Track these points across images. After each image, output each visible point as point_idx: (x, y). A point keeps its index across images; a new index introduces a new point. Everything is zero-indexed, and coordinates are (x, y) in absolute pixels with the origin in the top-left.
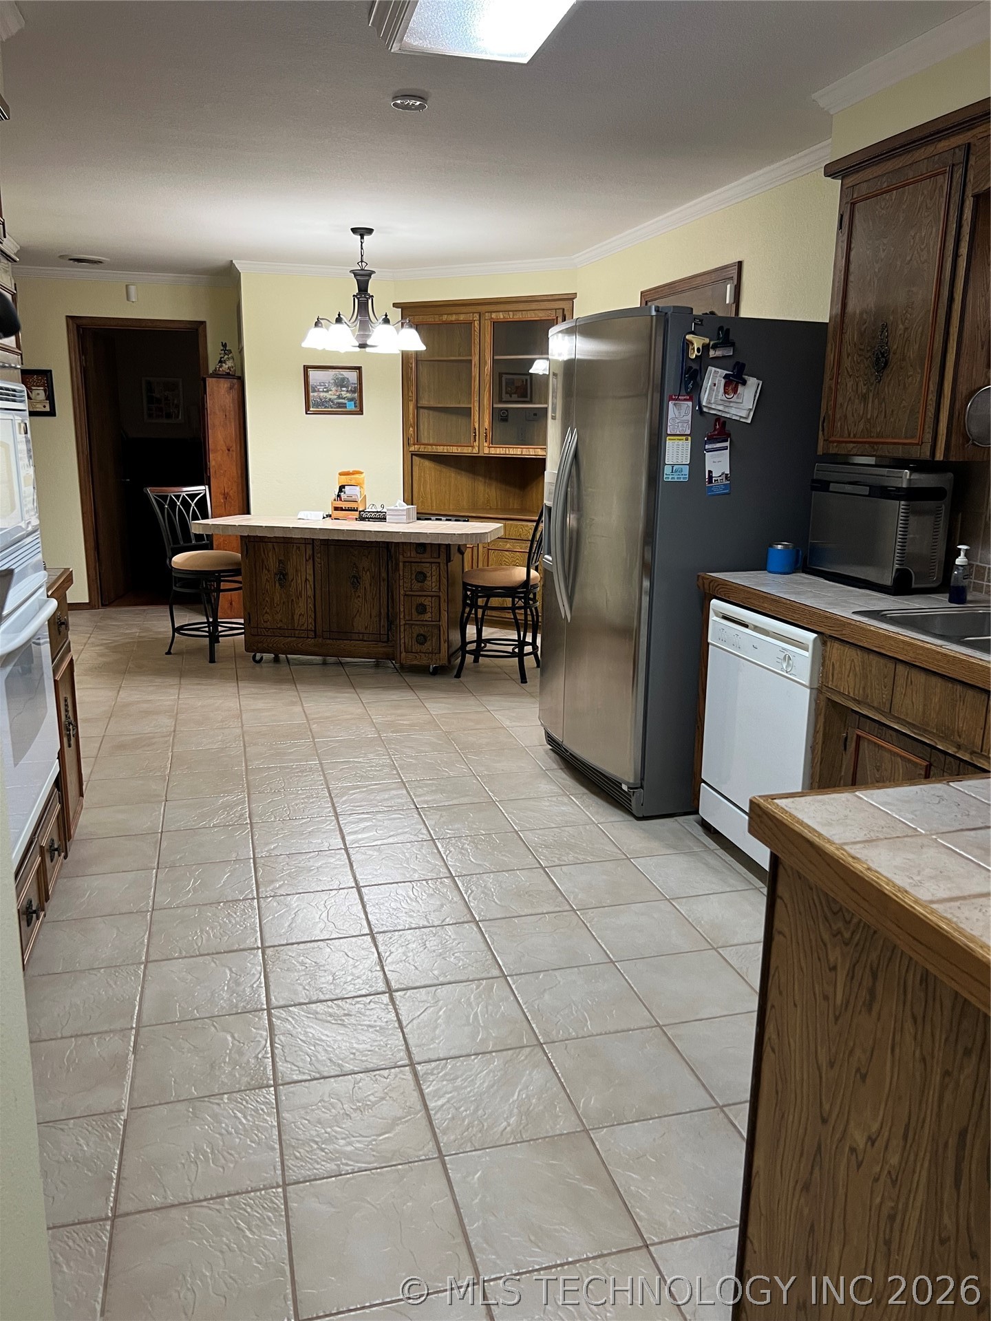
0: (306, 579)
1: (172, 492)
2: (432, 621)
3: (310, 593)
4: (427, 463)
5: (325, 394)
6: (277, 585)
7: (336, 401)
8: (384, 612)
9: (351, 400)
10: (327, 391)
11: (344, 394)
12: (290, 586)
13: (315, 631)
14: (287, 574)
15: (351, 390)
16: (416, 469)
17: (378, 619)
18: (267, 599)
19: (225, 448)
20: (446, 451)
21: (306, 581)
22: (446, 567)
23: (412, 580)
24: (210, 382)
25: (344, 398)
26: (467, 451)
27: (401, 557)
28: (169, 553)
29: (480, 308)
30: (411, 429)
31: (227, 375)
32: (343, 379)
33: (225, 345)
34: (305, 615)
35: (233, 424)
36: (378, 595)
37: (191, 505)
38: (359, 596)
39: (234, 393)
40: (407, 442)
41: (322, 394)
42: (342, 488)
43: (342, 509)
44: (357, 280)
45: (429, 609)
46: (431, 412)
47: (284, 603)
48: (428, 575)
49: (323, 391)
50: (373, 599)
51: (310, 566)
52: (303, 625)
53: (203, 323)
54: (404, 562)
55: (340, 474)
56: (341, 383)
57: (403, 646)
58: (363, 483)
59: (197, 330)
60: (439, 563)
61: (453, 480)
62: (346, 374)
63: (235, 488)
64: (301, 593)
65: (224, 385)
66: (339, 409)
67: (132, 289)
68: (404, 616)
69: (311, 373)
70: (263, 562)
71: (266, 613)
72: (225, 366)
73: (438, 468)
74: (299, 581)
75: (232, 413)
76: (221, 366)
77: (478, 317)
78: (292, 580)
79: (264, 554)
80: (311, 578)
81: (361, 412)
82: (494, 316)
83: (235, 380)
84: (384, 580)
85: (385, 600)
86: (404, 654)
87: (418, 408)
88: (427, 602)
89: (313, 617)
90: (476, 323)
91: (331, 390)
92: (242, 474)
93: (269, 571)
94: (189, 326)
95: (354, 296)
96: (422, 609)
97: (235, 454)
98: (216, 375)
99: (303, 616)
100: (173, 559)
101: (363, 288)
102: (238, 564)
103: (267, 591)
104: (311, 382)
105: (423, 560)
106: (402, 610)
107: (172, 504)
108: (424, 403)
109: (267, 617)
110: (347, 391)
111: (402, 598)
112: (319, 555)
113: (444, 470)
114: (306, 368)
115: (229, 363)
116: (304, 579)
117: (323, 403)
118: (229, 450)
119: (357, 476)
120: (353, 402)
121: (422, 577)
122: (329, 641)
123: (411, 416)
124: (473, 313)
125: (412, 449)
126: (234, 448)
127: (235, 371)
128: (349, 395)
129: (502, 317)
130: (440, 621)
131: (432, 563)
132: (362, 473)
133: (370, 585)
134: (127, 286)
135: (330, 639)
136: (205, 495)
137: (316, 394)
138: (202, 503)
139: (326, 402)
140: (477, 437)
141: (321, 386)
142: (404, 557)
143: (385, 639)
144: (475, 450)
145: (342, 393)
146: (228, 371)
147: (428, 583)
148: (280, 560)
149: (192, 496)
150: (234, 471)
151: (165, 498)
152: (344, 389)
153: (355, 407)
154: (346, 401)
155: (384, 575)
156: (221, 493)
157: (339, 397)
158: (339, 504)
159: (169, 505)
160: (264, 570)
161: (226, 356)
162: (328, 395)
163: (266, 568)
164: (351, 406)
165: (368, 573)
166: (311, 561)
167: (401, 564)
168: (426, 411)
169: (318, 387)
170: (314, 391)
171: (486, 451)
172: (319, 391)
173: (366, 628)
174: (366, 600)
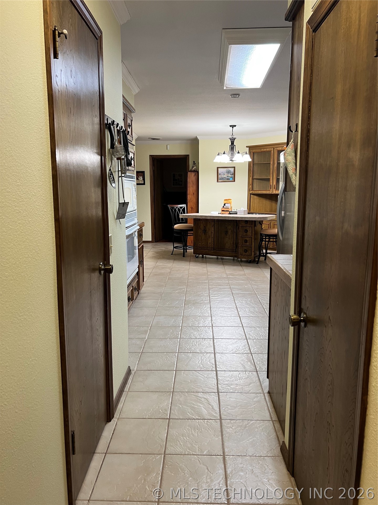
0: (212, 232)
1: (175, 206)
2: (249, 245)
3: (213, 236)
4: (255, 197)
5: (223, 176)
6: (203, 233)
7: (226, 178)
8: (235, 242)
9: (231, 177)
10: (224, 175)
11: (229, 175)
12: (207, 234)
13: (214, 248)
14: (206, 230)
15: (231, 174)
16: (252, 199)
17: (233, 244)
18: (200, 238)
19: (192, 194)
20: (261, 193)
22: (254, 228)
23: (243, 232)
24: (189, 173)
26: (268, 192)
27: (240, 225)
28: (173, 224)
29: (273, 146)
30: (250, 186)
31: (194, 171)
32: (229, 171)
33: (194, 162)
34: (211, 244)
35: (195, 187)
36: (233, 237)
37: (180, 210)
38: (227, 237)
39: (196, 177)
40: (249, 190)
41: (222, 176)
42: (225, 204)
43: (224, 211)
44: (231, 141)
45: (248, 241)
46: (257, 180)
47: (205, 239)
48: (248, 230)
49: (223, 175)
50: (232, 238)
51: (213, 228)
52: (210, 246)
53: (188, 155)
54: (241, 226)
55: (224, 200)
56: (228, 172)
57: (240, 253)
58: (231, 202)
59: (186, 157)
60: (252, 227)
61: (264, 202)
62: (230, 169)
63: (195, 206)
64: (210, 237)
65: (193, 174)
66: (227, 180)
67: (168, 146)
68: (240, 244)
69: (219, 169)
70: (199, 227)
71: (200, 242)
72: (194, 168)
73: (259, 198)
74: (210, 233)
75: (195, 183)
76: (192, 168)
77: (273, 149)
78: (208, 232)
79: (200, 224)
80: (213, 232)
81: (234, 181)
82: (278, 148)
83: (196, 173)
84: (235, 232)
85: (235, 238)
86: (240, 256)
87: (253, 179)
88: (248, 239)
89: (213, 244)
90: (272, 151)
92: (197, 202)
93: (201, 229)
94: (184, 156)
95: (230, 146)
96: (246, 241)
97: (195, 195)
98: (191, 171)
100: (175, 226)
101: (232, 143)
102: (192, 228)
103: (200, 236)
104: (219, 172)
105: (247, 226)
106: (240, 241)
107: (175, 210)
108: (255, 177)
109: (200, 243)
110: (230, 175)
111: (240, 238)
112: (216, 225)
113: (261, 199)
114: (218, 168)
115: (195, 167)
117: (222, 179)
118: (193, 194)
119: (229, 201)
120: (232, 178)
121: (246, 231)
122: (218, 251)
123: (251, 182)
124: (271, 148)
125: (251, 192)
126: (195, 193)
127: (196, 170)
128: (231, 176)
129: (280, 149)
130: (252, 245)
131: (249, 227)
132: (231, 200)
133: (231, 234)
134: (167, 145)
136: (185, 207)
137: (220, 176)
138: (184, 209)
140: (272, 188)
141: (222, 173)
142: (241, 225)
143: (235, 251)
144: (271, 192)
146: (194, 170)
147: (248, 233)
148: (205, 226)
149: (181, 208)
150: (195, 200)
151: (173, 208)
152: (229, 174)
153: (233, 179)
155: (235, 231)
156: (190, 207)
157: (228, 177)
158: (223, 209)
159: (174, 210)
161: (194, 165)
162: (224, 176)
164: (231, 179)
165: (230, 230)
167: (240, 227)
168: (256, 180)
170: (220, 175)
171: (274, 192)
173: (229, 247)
174: (229, 238)
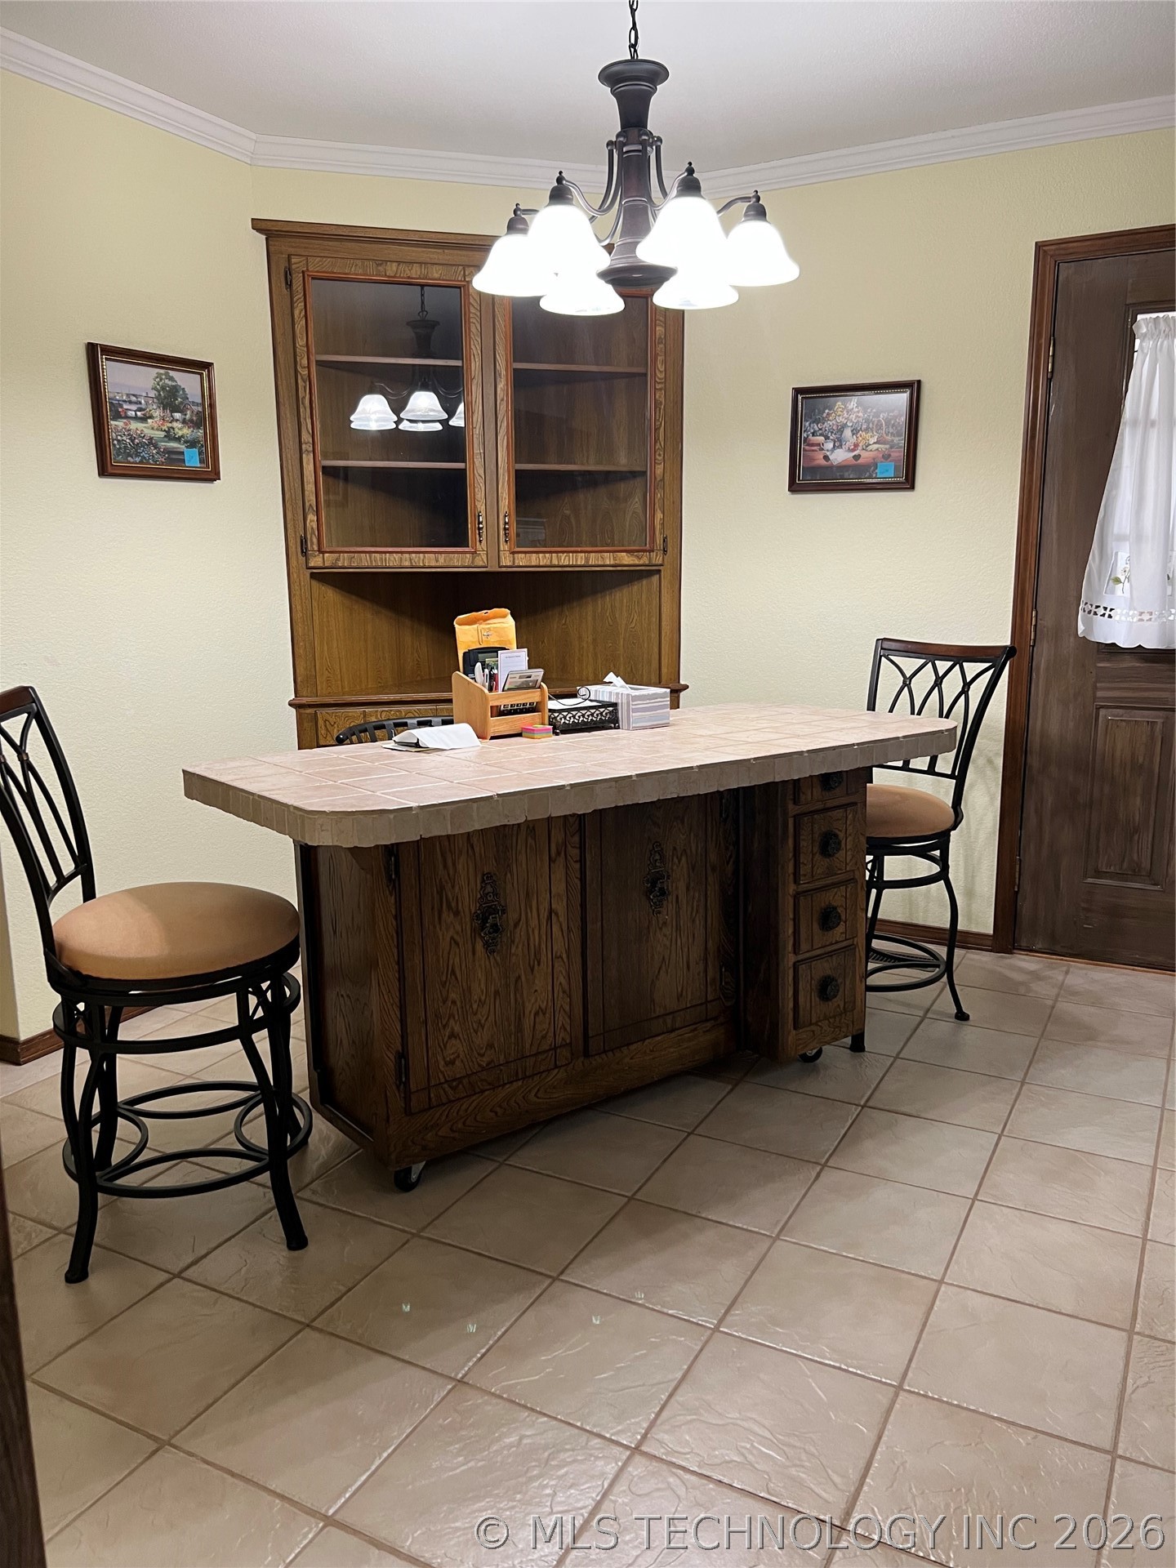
0: (551, 911)
2: (846, 940)
3: (561, 946)
5: (140, 426)
6: (483, 946)
7: (162, 445)
9: (192, 444)
10: (144, 419)
11: (178, 428)
12: (513, 942)
14: (504, 910)
15: (191, 421)
17: (701, 967)
18: (453, 996)
21: (550, 918)
23: (813, 855)
25: (178, 439)
27: (791, 806)
30: (311, 515)
32: (175, 391)
34: (548, 1011)
36: (702, 911)
40: (298, 548)
41: (131, 424)
43: (509, 710)
45: (841, 914)
47: (497, 993)
48: (841, 835)
49: (136, 418)
50: (694, 921)
51: (559, 873)
52: (544, 1037)
54: (797, 817)
56: (170, 399)
57: (791, 1015)
60: (857, 804)
62: (180, 377)
64: (538, 953)
66: (170, 470)
68: (794, 944)
69: (105, 366)
70: (440, 892)
71: (453, 1035)
74: (534, 923)
78: (516, 925)
79: (445, 866)
80: (562, 907)
81: (215, 475)
84: (714, 869)
86: (792, 1036)
87: (322, 470)
88: (838, 898)
89: (567, 1008)
91: (151, 417)
93: (457, 913)
96: (827, 919)
99: (544, 1014)
101: (634, 116)
103: (453, 972)
104: (107, 389)
105: (831, 805)
106: (789, 931)
109: (455, 1047)
110: (184, 422)
112: (578, 839)
113: (356, 607)
114: (95, 351)
116: (544, 914)
117: (136, 448)
120: (196, 450)
121: (832, 842)
122: (599, 1060)
123: (309, 487)
124: (465, 267)
125: (316, 561)
128: (186, 432)
130: (855, 935)
131: (844, 807)
133: (688, 889)
135: (605, 1052)
137: (120, 424)
139: (143, 445)
140: (484, 532)
141: (130, 402)
142: (795, 805)
144: (479, 560)
145: (175, 424)
147: (840, 853)
148: (487, 876)
152: (177, 415)
153: (203, 461)
154: (181, 447)
157: (169, 435)
160: (445, 915)
162: (146, 429)
163: (449, 907)
164: (192, 459)
165: (684, 859)
166: (561, 859)
169: (125, 406)
170: (114, 415)
171: (506, 560)
172: (127, 417)
173: (680, 996)
174: (678, 928)
